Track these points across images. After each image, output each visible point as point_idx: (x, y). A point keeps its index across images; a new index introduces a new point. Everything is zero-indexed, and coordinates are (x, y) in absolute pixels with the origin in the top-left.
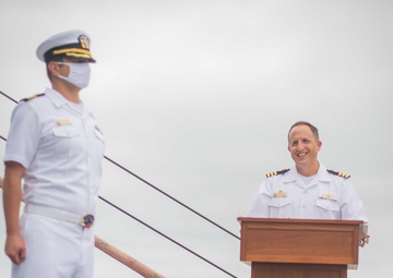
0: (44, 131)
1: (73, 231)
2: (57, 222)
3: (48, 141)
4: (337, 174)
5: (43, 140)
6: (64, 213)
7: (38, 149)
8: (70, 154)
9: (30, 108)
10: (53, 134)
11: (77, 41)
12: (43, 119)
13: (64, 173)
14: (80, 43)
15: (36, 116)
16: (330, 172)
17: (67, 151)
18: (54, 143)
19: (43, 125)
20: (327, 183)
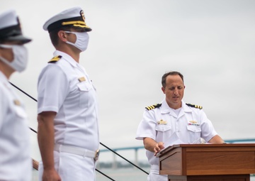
0: (71, 87)
1: (90, 164)
2: (82, 157)
3: (74, 94)
4: (194, 106)
5: (70, 94)
6: (86, 150)
7: (65, 100)
8: (89, 104)
9: (59, 68)
10: (79, 89)
11: (79, 15)
12: (70, 77)
13: (85, 119)
14: (81, 16)
15: (65, 75)
16: (189, 105)
17: (87, 102)
18: (79, 96)
19: (70, 82)
20: (190, 113)
